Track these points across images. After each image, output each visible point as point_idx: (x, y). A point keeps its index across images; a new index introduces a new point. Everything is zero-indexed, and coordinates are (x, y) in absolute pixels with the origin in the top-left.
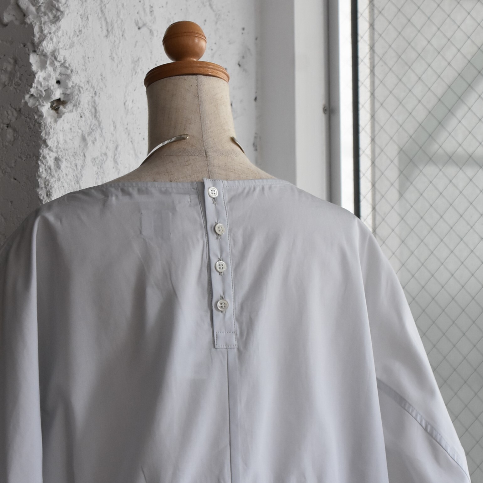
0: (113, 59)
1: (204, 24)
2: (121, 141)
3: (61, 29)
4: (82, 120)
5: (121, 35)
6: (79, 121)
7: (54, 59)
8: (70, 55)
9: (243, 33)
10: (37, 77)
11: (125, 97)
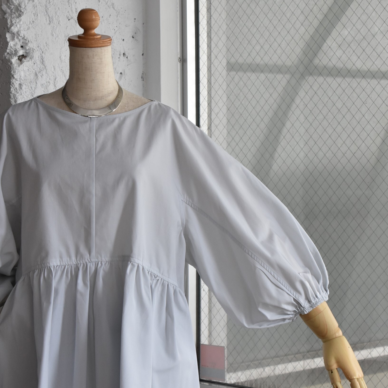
1: (110, 17)
2: (58, 76)
3: (22, 21)
4: (35, 66)
5: (58, 23)
6: (33, 66)
7: (18, 35)
8: (27, 33)
9: (134, 21)
10: (9, 44)
11: (60, 54)
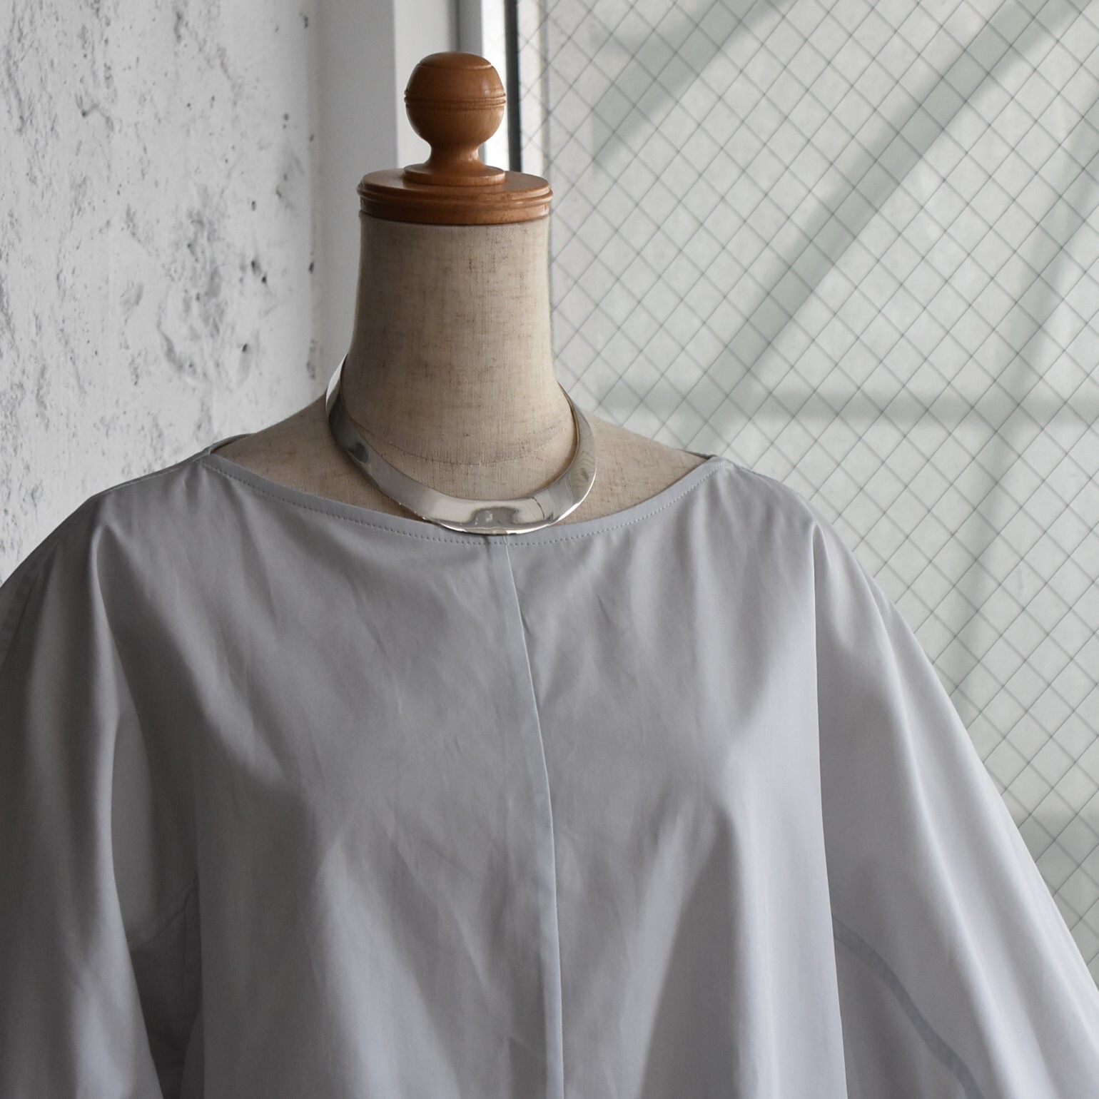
0: (33, 180)
1: (212, 106)
2: (52, 357)
5: (49, 128)
9: (285, 127)
11: (58, 262)
